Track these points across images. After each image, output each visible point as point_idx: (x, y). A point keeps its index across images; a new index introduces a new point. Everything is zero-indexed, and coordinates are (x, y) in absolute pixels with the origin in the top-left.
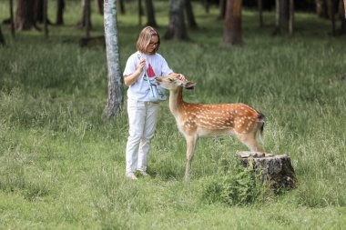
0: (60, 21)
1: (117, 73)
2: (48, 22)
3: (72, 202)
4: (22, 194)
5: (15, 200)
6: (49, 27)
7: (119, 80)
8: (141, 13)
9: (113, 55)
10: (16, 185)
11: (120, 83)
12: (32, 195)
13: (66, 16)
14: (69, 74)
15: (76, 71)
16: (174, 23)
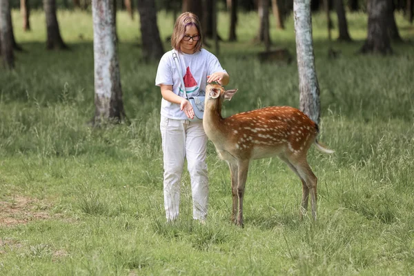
0: (233, 36)
1: (311, 82)
2: (219, 38)
3: (259, 252)
4: (190, 240)
5: (180, 248)
6: (221, 44)
7: (314, 91)
8: (330, 25)
9: (305, 58)
10: (181, 228)
11: (315, 96)
12: (204, 241)
13: (240, 31)
14: (246, 92)
15: (255, 88)
16: (373, 33)
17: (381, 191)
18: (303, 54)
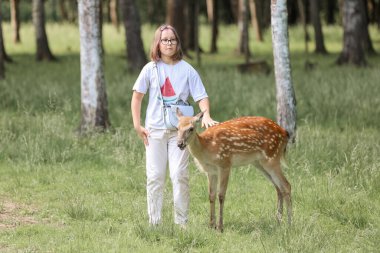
0: (214, 49)
1: (288, 93)
2: (200, 51)
4: (171, 244)
6: (202, 56)
7: (290, 102)
8: (307, 38)
9: (283, 70)
11: (292, 106)
13: (220, 44)
14: (226, 102)
15: (235, 98)
16: (348, 46)
17: (355, 198)
18: (280, 66)
